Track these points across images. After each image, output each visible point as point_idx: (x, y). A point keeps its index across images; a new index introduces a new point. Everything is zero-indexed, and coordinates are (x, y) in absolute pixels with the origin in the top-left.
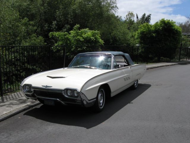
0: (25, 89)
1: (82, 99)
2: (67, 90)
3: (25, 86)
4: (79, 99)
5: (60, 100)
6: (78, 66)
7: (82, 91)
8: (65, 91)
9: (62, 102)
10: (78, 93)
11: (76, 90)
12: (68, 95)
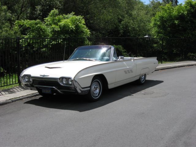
0: (25, 79)
1: (75, 86)
2: (62, 78)
3: (25, 76)
4: (73, 86)
5: (56, 89)
6: (78, 59)
7: (75, 79)
8: (61, 79)
9: (58, 90)
10: (72, 81)
11: (70, 78)
12: (63, 83)
